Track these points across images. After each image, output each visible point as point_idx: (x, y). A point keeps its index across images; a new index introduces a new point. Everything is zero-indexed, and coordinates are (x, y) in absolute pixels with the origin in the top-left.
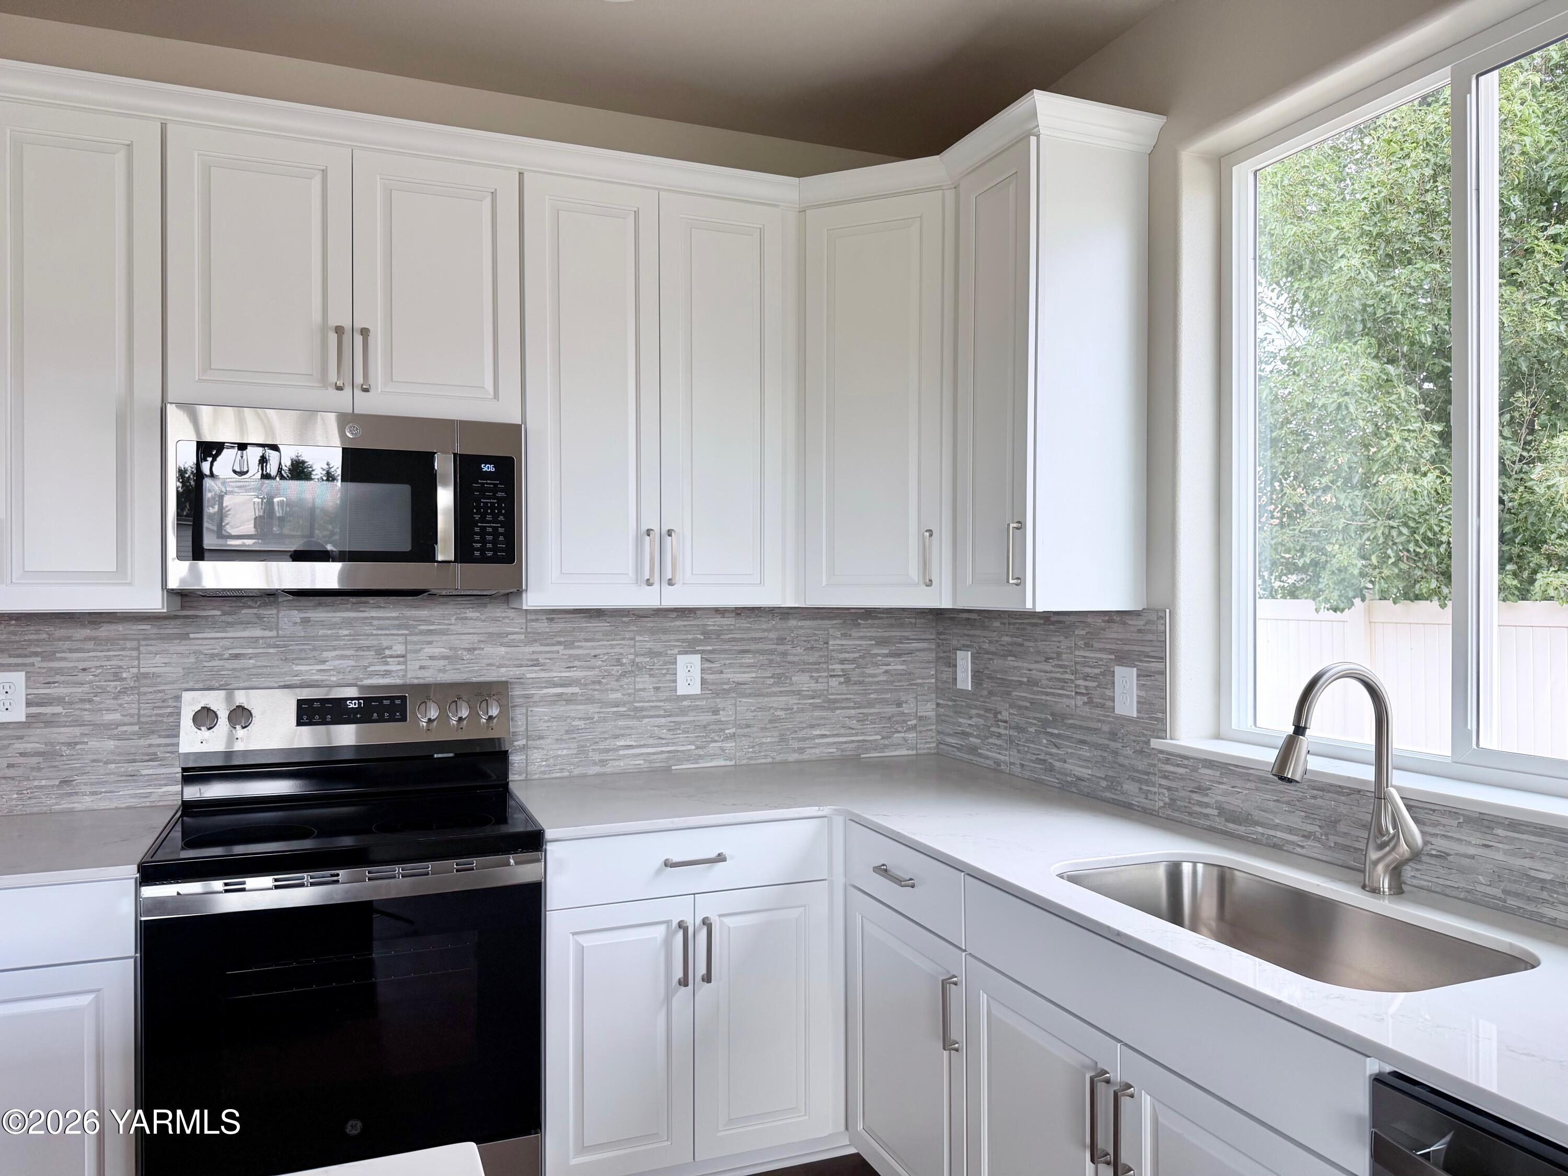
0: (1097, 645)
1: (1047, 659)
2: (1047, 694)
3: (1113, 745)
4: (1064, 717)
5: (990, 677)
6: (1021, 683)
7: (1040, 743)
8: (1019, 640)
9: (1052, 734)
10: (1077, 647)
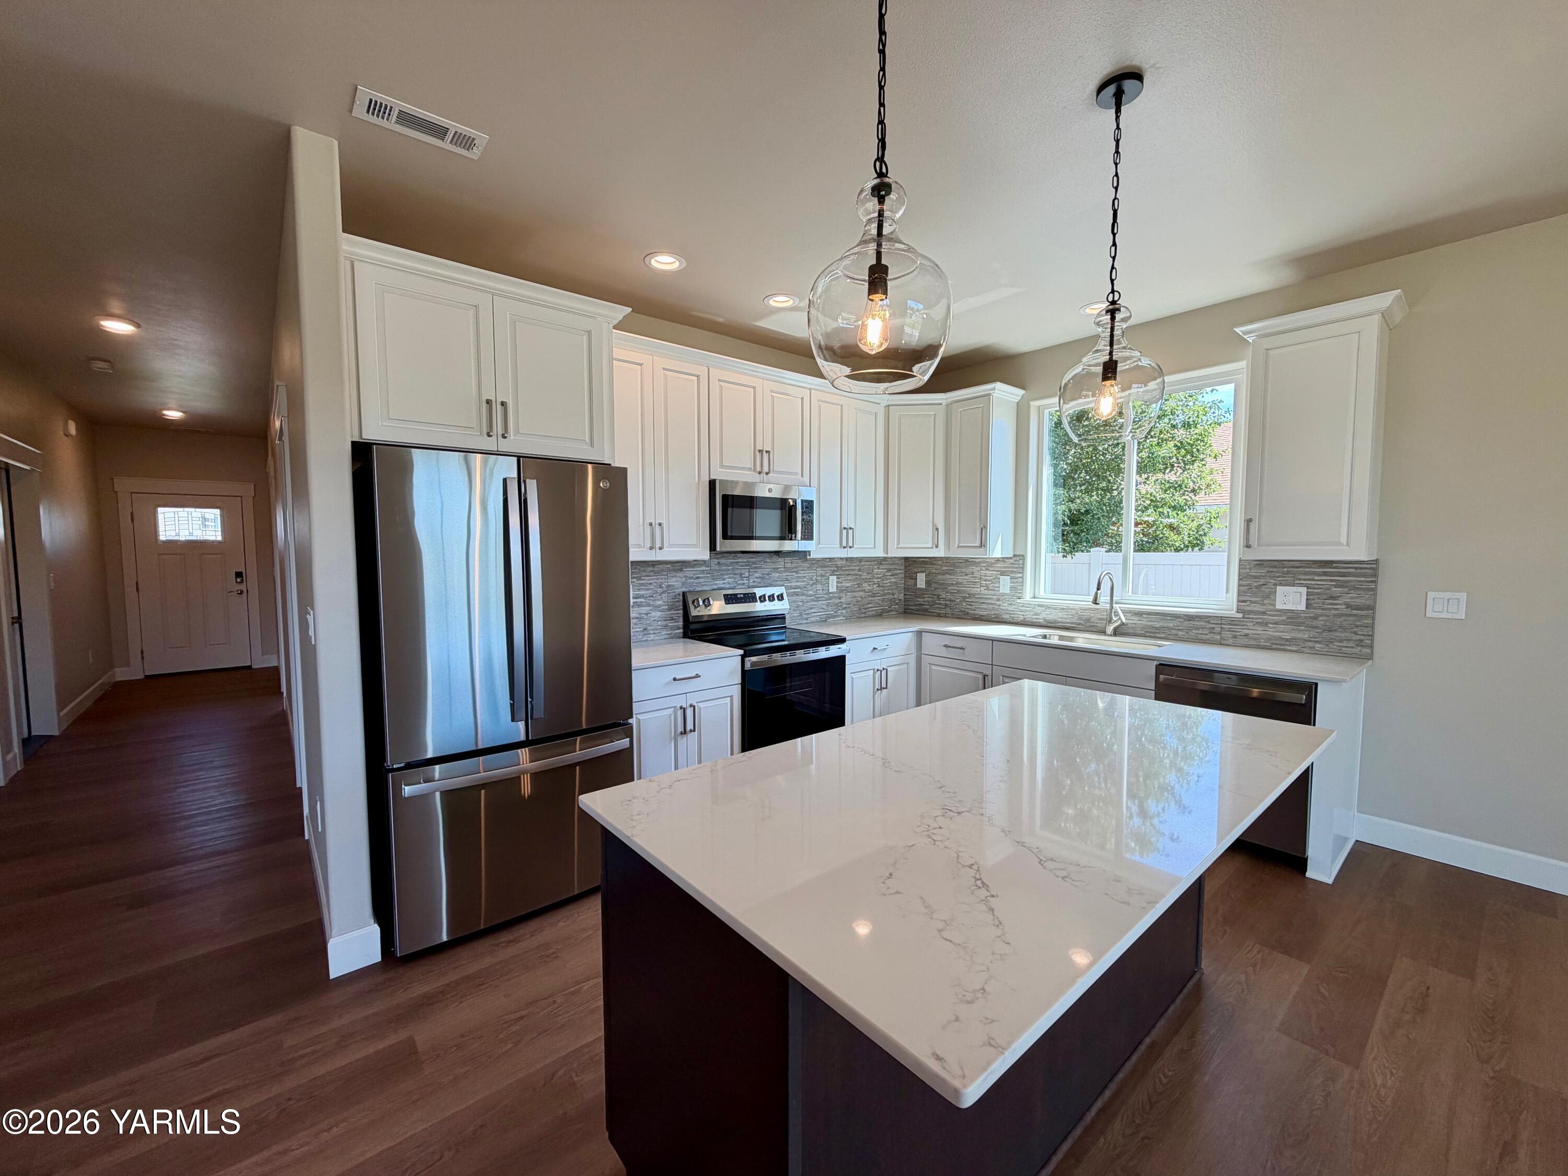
0: (991, 569)
1: (966, 575)
2: (966, 587)
3: (998, 603)
4: (974, 595)
5: (935, 583)
6: (953, 584)
7: (963, 605)
8: (952, 568)
9: (968, 601)
10: (981, 570)
